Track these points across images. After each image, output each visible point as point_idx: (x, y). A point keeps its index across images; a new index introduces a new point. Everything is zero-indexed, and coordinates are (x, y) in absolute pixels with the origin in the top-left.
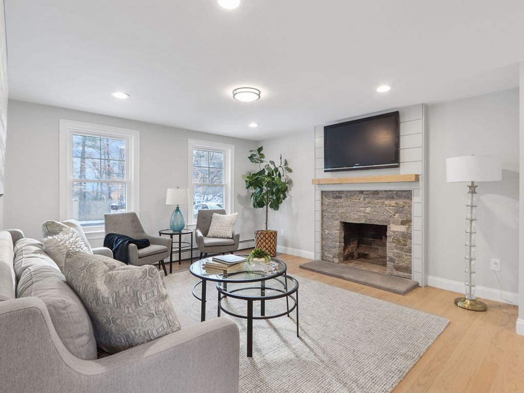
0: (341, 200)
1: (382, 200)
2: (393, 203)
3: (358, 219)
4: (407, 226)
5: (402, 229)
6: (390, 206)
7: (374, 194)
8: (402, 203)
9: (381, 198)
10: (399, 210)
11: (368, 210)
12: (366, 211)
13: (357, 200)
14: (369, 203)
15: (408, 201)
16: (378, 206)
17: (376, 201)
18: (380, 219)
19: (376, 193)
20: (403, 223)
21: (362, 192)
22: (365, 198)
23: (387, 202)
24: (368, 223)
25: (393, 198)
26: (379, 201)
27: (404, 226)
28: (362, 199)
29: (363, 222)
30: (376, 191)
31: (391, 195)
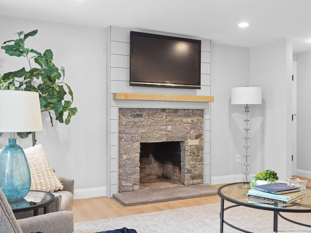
0: (142, 119)
1: (181, 118)
2: (189, 120)
3: (160, 138)
4: (199, 140)
5: (196, 142)
6: (187, 123)
7: (174, 112)
8: (196, 120)
9: (180, 116)
10: (194, 126)
11: (169, 128)
12: (168, 129)
13: (159, 119)
14: (170, 121)
15: (200, 118)
16: (178, 124)
17: (176, 119)
18: (180, 136)
19: (176, 111)
20: (197, 137)
21: (163, 110)
22: (167, 116)
23: (185, 120)
24: (169, 140)
25: (188, 116)
26: (179, 118)
27: (198, 140)
28: (164, 117)
29: (164, 140)
30: (176, 109)
31: (188, 113)
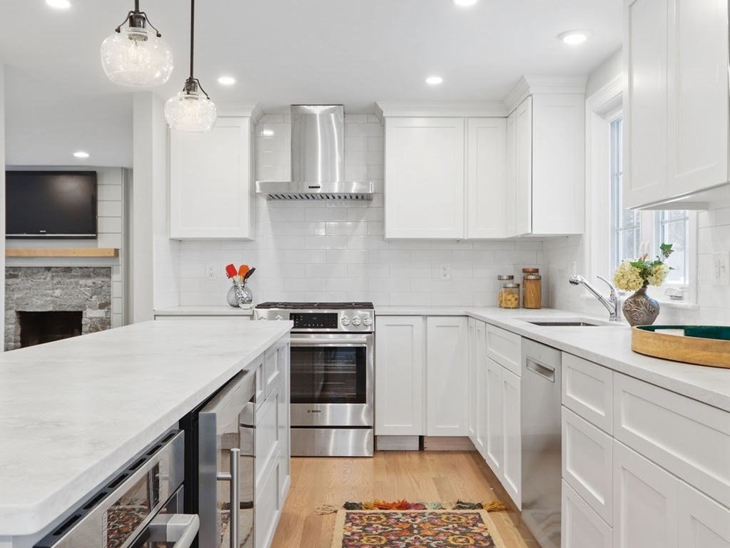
0: (18, 281)
1: (76, 280)
2: (89, 282)
3: (43, 305)
4: (106, 310)
5: (100, 313)
6: (86, 286)
7: (65, 271)
8: (100, 282)
9: (75, 277)
10: (97, 291)
11: (58, 292)
12: (55, 294)
13: (42, 280)
14: (59, 283)
15: (107, 280)
16: (70, 287)
17: (68, 281)
18: (74, 304)
19: (68, 270)
20: (102, 306)
21: (48, 269)
22: (53, 277)
23: (82, 282)
24: (57, 309)
25: (89, 276)
26: (72, 280)
27: (103, 310)
28: (48, 278)
29: (50, 309)
30: (68, 267)
31: (87, 272)
